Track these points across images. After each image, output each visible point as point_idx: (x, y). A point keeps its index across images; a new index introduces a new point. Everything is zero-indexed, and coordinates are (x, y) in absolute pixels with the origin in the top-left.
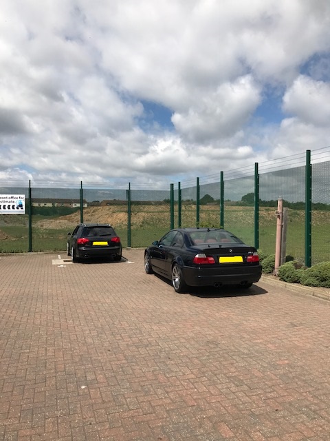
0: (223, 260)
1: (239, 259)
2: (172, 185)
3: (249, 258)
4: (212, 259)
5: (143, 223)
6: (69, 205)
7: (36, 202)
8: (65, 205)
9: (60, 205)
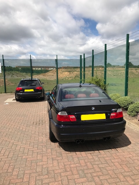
0: (85, 117)
1: (102, 116)
2: (81, 56)
3: (112, 115)
4: (74, 117)
5: (75, 76)
6: (48, 69)
7: (35, 68)
8: (46, 69)
9: (44, 69)
